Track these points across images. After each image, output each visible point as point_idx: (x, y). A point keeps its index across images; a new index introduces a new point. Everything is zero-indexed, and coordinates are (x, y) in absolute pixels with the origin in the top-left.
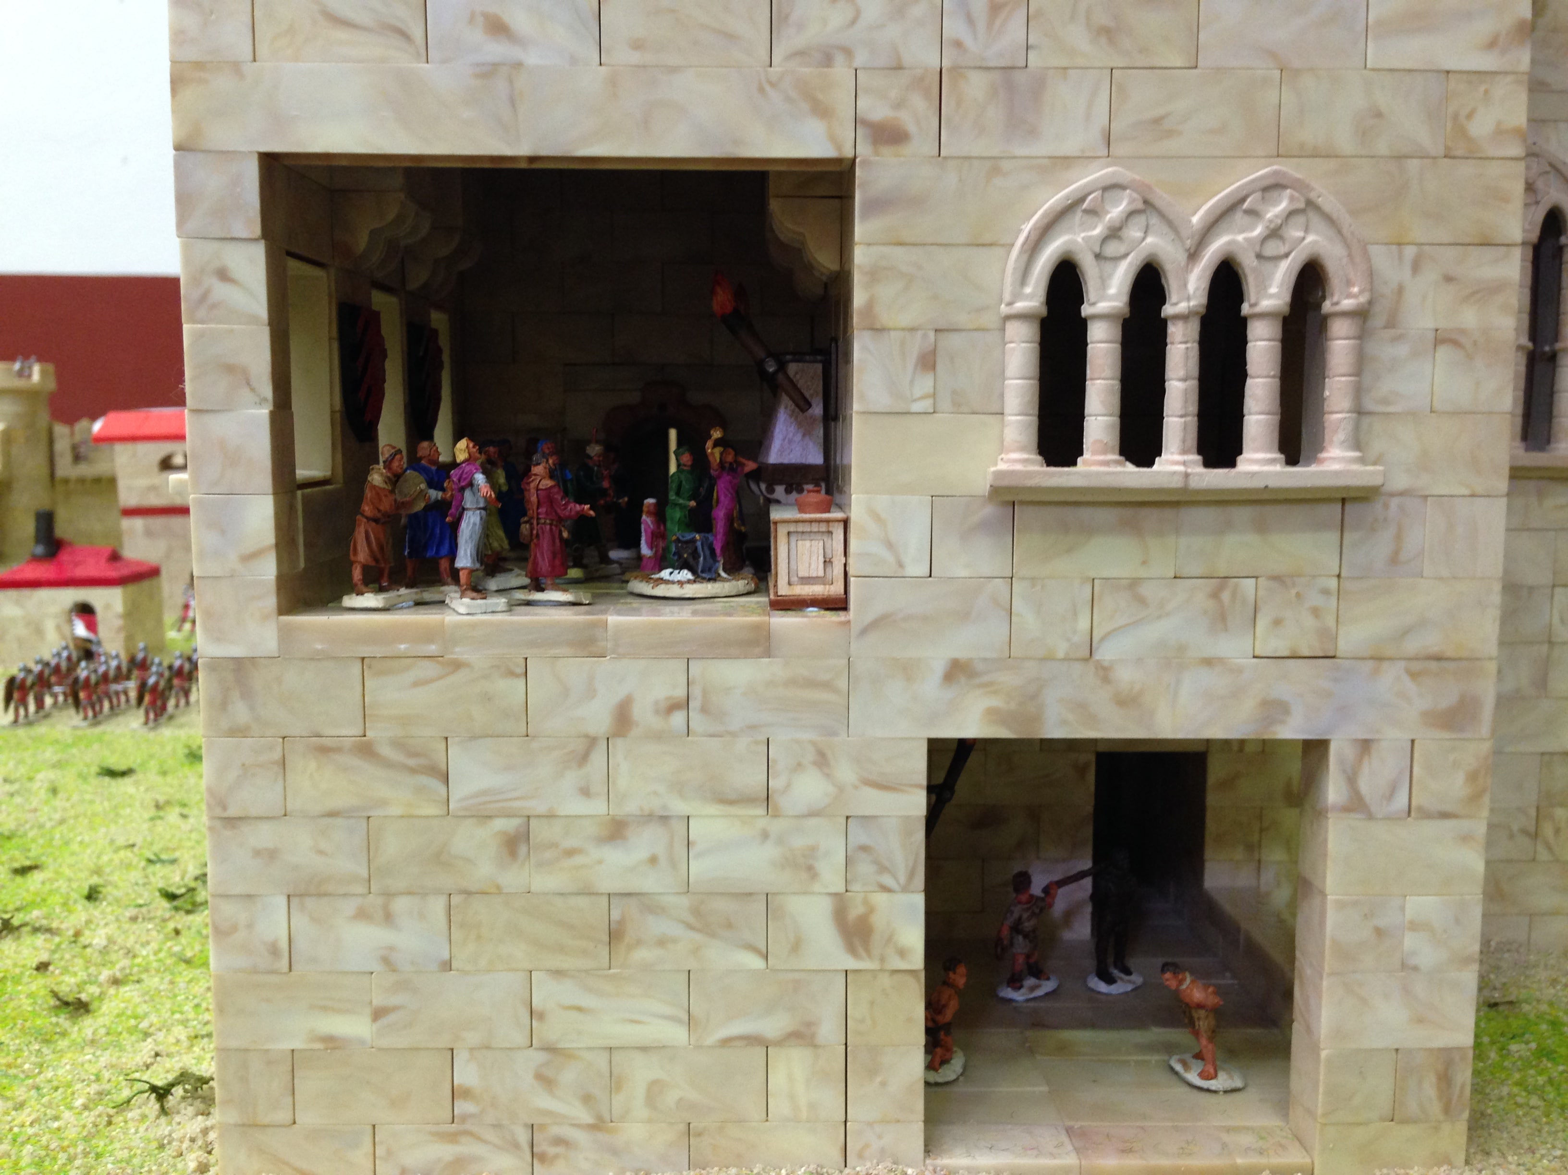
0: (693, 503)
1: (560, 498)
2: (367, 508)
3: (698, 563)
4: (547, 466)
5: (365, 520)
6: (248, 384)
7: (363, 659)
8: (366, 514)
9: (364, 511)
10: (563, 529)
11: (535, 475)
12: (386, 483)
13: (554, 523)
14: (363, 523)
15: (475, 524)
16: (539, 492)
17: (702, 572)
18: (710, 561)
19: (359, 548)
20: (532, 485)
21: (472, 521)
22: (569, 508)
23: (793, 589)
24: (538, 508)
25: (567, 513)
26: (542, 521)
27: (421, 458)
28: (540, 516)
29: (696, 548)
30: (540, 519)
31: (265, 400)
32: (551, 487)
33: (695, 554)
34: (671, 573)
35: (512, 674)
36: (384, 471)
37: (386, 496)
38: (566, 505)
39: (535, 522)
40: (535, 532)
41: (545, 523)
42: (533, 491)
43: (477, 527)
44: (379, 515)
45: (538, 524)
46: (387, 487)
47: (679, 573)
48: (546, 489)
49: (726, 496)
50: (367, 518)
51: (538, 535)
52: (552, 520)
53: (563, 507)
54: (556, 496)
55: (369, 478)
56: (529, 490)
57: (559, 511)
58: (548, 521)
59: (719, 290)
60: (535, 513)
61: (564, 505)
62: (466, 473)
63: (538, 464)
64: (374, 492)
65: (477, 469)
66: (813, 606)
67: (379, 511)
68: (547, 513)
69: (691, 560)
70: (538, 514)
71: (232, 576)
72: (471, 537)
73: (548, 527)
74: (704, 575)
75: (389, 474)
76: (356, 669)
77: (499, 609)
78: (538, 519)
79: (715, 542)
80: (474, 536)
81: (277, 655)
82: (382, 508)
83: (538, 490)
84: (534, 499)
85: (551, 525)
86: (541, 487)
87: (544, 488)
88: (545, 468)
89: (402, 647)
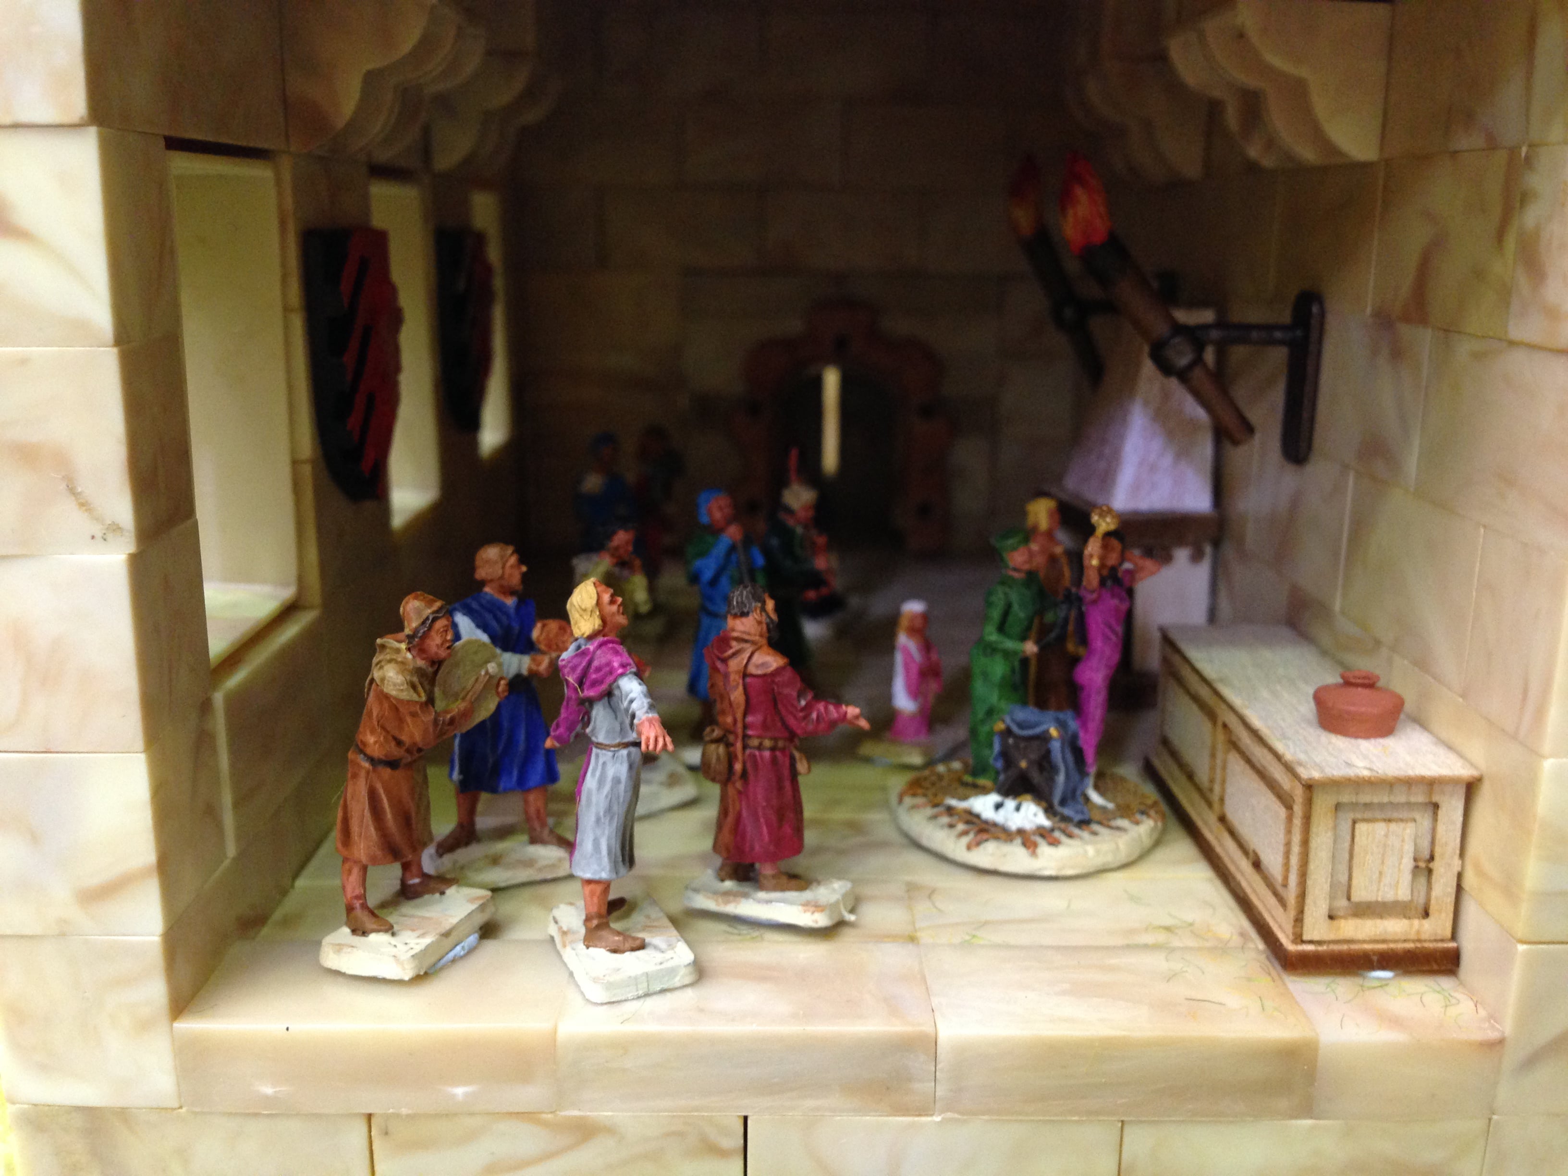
0: (1030, 648)
1: (795, 694)
2: (371, 739)
3: (1051, 780)
4: (764, 618)
5: (366, 765)
6: (72, 491)
7: (369, 1117)
8: (369, 751)
9: (364, 744)
10: (797, 755)
11: (739, 640)
12: (414, 687)
13: (781, 744)
14: (363, 774)
15: (616, 781)
16: (748, 680)
17: (1063, 802)
18: (1076, 776)
19: (355, 828)
20: (735, 665)
21: (611, 772)
22: (814, 715)
23: (1338, 929)
24: (745, 715)
25: (811, 727)
26: (755, 742)
27: (482, 583)
28: (750, 732)
29: (1048, 752)
30: (750, 737)
31: (115, 528)
32: (778, 672)
33: (1045, 763)
34: (998, 806)
35: (714, 1150)
36: (409, 656)
37: (414, 715)
38: (808, 708)
39: (739, 745)
40: (738, 767)
41: (760, 747)
42: (735, 678)
43: (622, 787)
44: (397, 752)
45: (745, 747)
46: (415, 697)
47: (1018, 809)
48: (764, 676)
49: (1107, 638)
50: (372, 760)
51: (744, 774)
52: (775, 739)
53: (801, 714)
54: (786, 691)
55: (376, 674)
56: (726, 676)
57: (792, 722)
58: (767, 743)
59: (1080, 193)
60: (740, 725)
61: (803, 709)
62: (598, 669)
63: (744, 614)
64: (386, 705)
65: (623, 666)
66: (1383, 968)
67: (399, 743)
68: (765, 726)
69: (1036, 777)
70: (745, 727)
71: (62, 935)
72: (609, 810)
73: (767, 754)
74: (1067, 811)
75: (420, 663)
76: (356, 1135)
77: (677, 981)
78: (745, 737)
79: (1081, 734)
80: (615, 808)
81: (177, 1105)
82: (404, 738)
83: (745, 675)
84: (737, 695)
85: (773, 749)
86: (752, 670)
87: (759, 672)
88: (759, 623)
89: (460, 1091)
